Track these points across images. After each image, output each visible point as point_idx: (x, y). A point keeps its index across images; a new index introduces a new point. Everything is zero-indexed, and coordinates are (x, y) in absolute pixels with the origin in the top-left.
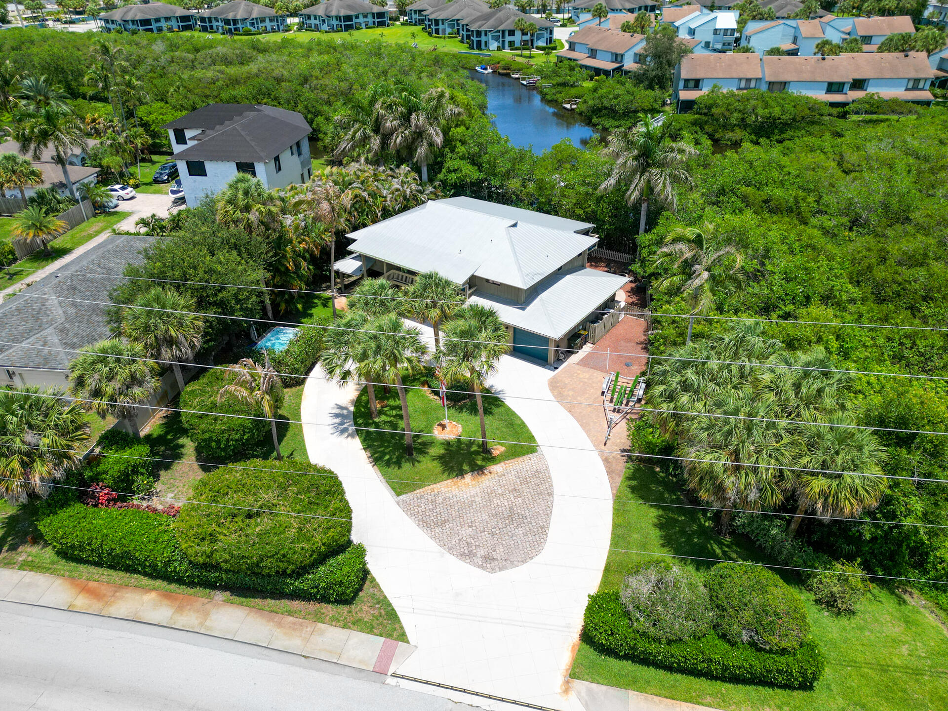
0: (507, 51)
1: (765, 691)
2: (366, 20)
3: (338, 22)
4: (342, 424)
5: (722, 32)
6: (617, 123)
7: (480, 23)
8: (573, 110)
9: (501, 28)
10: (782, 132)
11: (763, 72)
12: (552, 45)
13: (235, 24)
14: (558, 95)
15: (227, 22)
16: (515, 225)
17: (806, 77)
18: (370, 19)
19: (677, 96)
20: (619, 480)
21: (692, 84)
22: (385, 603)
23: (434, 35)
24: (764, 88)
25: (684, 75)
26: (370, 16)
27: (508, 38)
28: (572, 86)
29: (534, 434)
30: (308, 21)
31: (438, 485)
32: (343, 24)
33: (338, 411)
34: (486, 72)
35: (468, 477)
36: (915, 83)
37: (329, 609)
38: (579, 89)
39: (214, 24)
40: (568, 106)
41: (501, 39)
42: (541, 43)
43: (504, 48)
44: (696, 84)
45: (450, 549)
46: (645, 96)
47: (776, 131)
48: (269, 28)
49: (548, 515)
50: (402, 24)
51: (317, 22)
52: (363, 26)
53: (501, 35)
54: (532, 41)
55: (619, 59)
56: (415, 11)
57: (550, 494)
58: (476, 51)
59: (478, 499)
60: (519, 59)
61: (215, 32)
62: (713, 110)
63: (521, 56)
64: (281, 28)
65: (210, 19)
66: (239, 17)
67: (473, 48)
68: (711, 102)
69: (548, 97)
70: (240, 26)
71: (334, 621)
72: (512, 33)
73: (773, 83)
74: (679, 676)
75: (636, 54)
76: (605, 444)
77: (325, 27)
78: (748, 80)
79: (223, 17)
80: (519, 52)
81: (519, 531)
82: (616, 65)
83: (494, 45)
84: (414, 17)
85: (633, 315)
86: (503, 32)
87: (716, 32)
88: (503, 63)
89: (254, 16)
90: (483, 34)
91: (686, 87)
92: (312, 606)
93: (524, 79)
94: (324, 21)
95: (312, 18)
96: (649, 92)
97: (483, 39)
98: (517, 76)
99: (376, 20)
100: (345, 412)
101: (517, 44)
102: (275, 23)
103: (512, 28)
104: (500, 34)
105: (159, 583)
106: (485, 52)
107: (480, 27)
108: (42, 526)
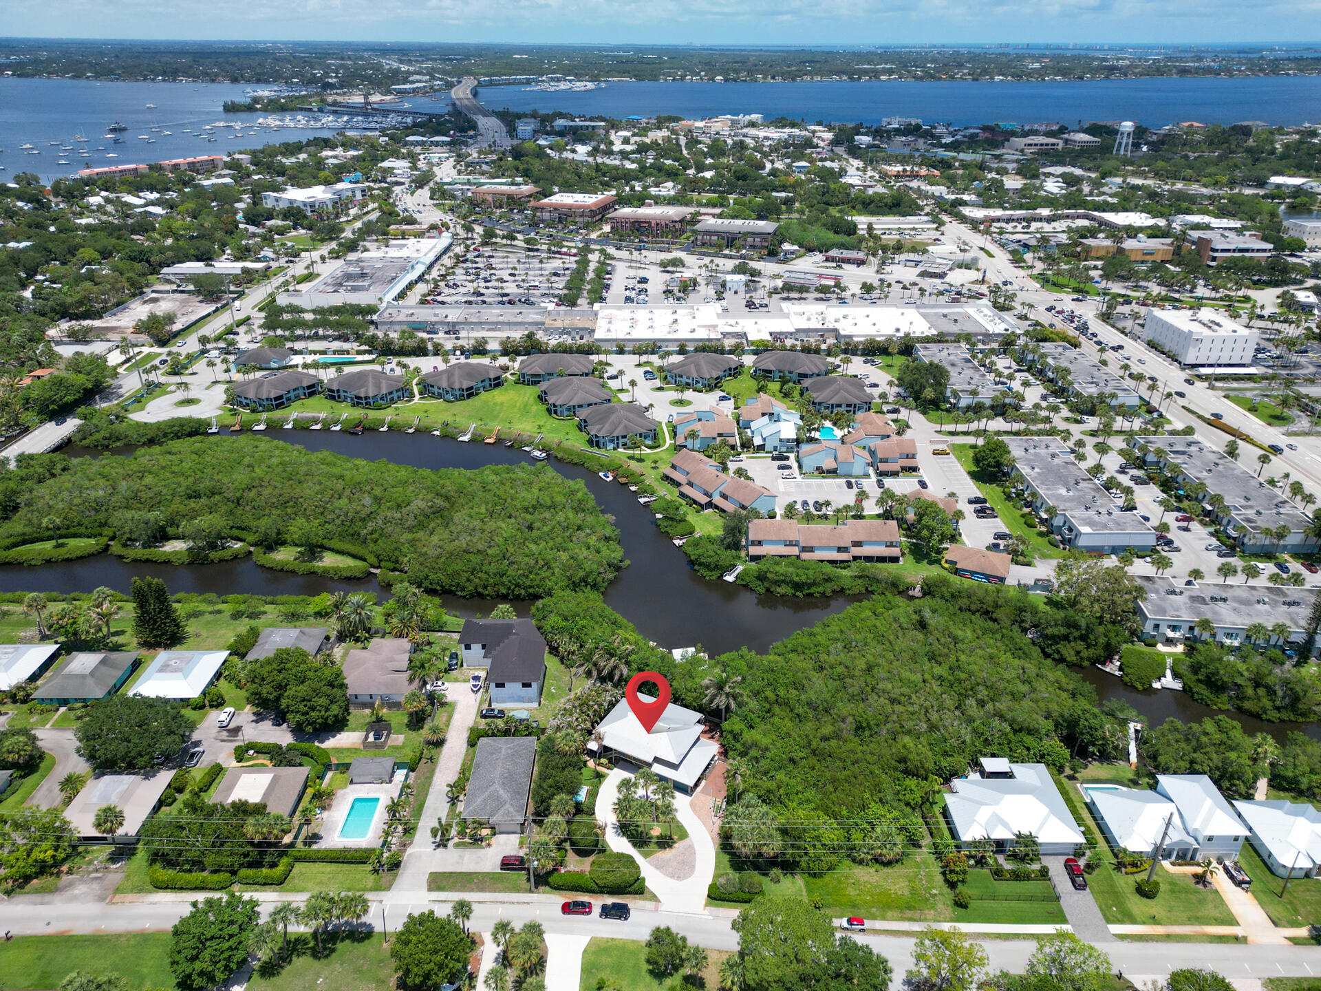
0: (621, 450)
2: (483, 384)
4: (617, 832)
5: (786, 440)
7: (597, 427)
8: (680, 548)
9: (615, 434)
11: (799, 537)
12: (656, 444)
13: (366, 399)
14: (669, 529)
17: (824, 543)
18: (486, 383)
19: (748, 553)
20: (717, 846)
22: (651, 892)
23: (552, 414)
26: (487, 381)
27: (621, 440)
28: (678, 521)
29: (686, 829)
30: (430, 388)
31: (658, 854)
32: (465, 393)
33: (613, 826)
34: (608, 480)
35: (667, 849)
36: (891, 544)
37: (639, 896)
39: (342, 394)
40: (677, 545)
41: (616, 442)
42: (648, 442)
43: (618, 447)
44: (758, 543)
45: (668, 875)
46: (726, 557)
48: (395, 398)
49: (695, 860)
50: (515, 382)
51: (440, 391)
52: (480, 389)
53: (615, 439)
55: (709, 495)
56: (527, 373)
57: (695, 853)
58: (595, 450)
59: (672, 857)
60: (633, 464)
61: (344, 402)
63: (633, 458)
64: (406, 395)
65: (338, 390)
66: (370, 394)
67: (593, 447)
69: (661, 528)
70: (371, 401)
71: (641, 899)
72: (624, 436)
73: (805, 547)
74: (730, 903)
75: (720, 492)
76: (712, 831)
77: (449, 397)
78: (791, 541)
79: (354, 393)
80: (630, 452)
81: (687, 867)
82: (708, 499)
83: (610, 446)
84: (527, 377)
86: (617, 437)
87: (781, 440)
88: (620, 468)
89: (384, 391)
90: (601, 437)
91: (753, 547)
92: (634, 895)
93: (640, 495)
94: (447, 392)
95: (435, 387)
97: (602, 441)
98: (634, 489)
99: (492, 383)
100: (617, 827)
101: (629, 444)
102: (400, 393)
103: (624, 433)
106: (602, 451)
107: (599, 431)
108: (550, 880)
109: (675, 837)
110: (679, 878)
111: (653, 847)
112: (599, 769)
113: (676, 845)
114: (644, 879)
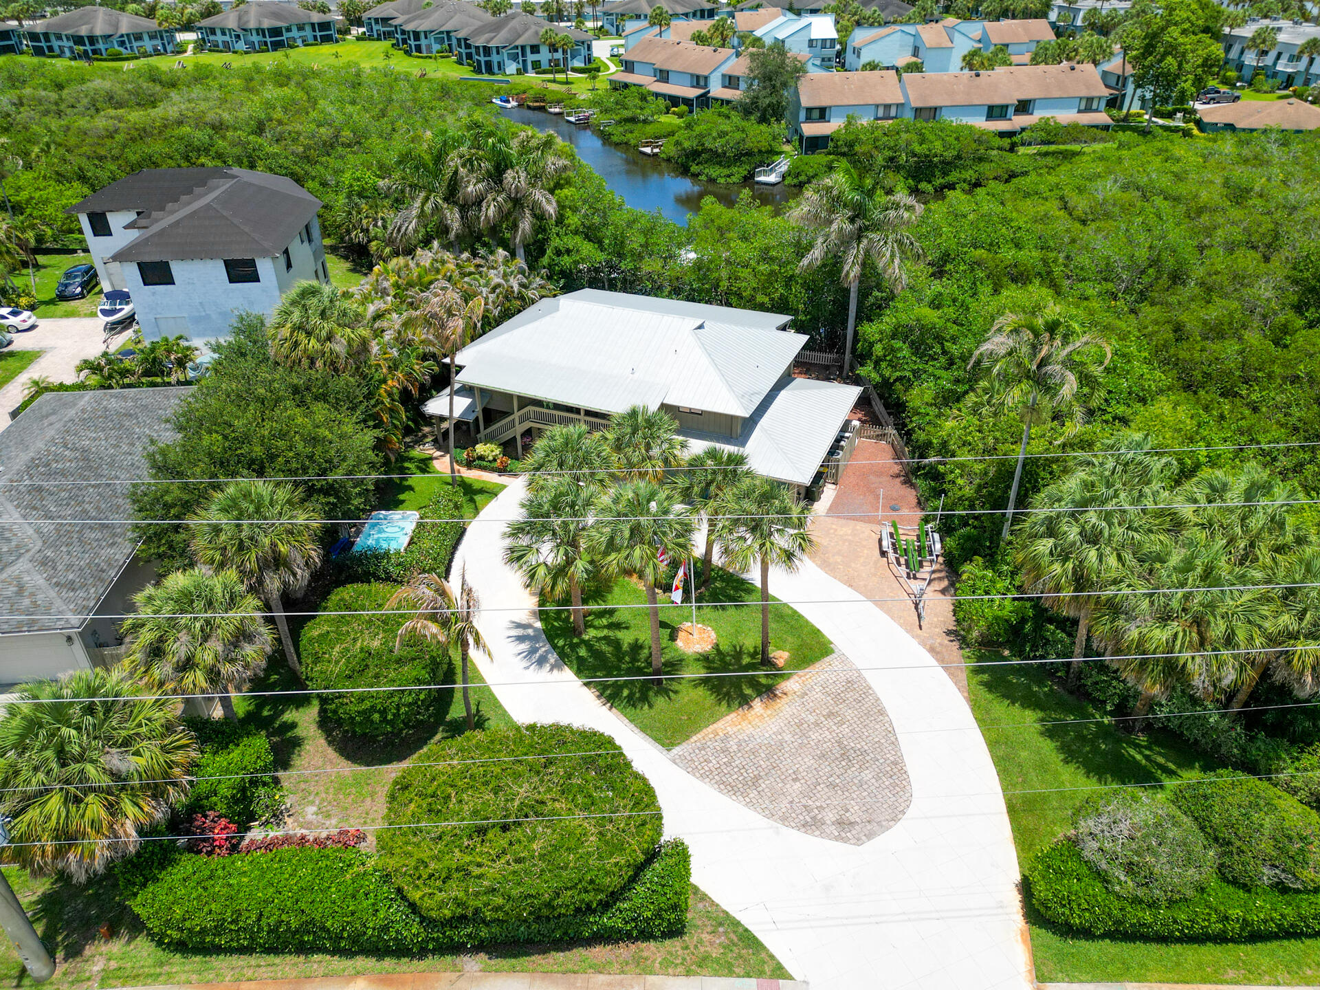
0: (531, 75)
1: (1293, 945)
2: (302, 33)
3: (260, 38)
4: (533, 651)
5: (819, 43)
6: (726, 172)
7: (487, 36)
8: (656, 155)
9: (519, 42)
10: (945, 174)
11: (906, 95)
12: (594, 66)
13: (92, 43)
14: (629, 136)
15: (79, 40)
16: (701, 327)
17: (960, 100)
18: (308, 32)
19: (797, 131)
20: (963, 676)
21: (816, 114)
22: (726, 922)
23: (414, 53)
24: (909, 116)
25: (805, 102)
26: (308, 28)
27: (531, 58)
28: (645, 122)
29: (818, 626)
30: (211, 38)
31: (719, 725)
32: (268, 40)
33: (520, 632)
34: (509, 106)
35: (757, 704)
36: (1088, 105)
37: (650, 949)
38: (657, 125)
39: (55, 44)
40: (648, 150)
41: (521, 59)
42: (578, 63)
43: (526, 71)
44: (822, 114)
45: (784, 819)
46: (758, 134)
47: (937, 173)
48: (149, 49)
49: (895, 743)
50: (358, 39)
51: (227, 38)
52: (299, 42)
53: (519, 53)
54: (565, 59)
55: (702, 83)
56: (376, 20)
57: (882, 712)
58: (486, 76)
59: (788, 737)
60: (552, 86)
61: (59, 56)
62: (857, 148)
63: (554, 81)
64: (169, 48)
65: (46, 35)
66: (98, 32)
67: (480, 72)
68: (852, 137)
69: (615, 139)
70: (101, 46)
71: (667, 967)
72: (535, 49)
73: (921, 109)
74: (1178, 948)
75: (724, 76)
76: (920, 627)
77: (241, 46)
78: (887, 107)
79: (70, 32)
80: (550, 76)
81: (867, 775)
82: (700, 92)
83: (511, 68)
84: (375, 28)
85: (869, 437)
86: (523, 48)
87: (811, 43)
88: (532, 92)
89: (123, 30)
90: (494, 51)
91: (809, 119)
92: (624, 951)
93: (569, 114)
94: (238, 37)
95: (218, 32)
96: (763, 127)
97: (495, 58)
98: (557, 110)
99: (318, 34)
100: (530, 632)
101: (545, 65)
102: (158, 42)
103: (535, 42)
104: (519, 51)
105: (361, 962)
106: (499, 77)
107: (488, 42)
108: (138, 906)
109: (780, 656)
110: (845, 828)
111: (690, 696)
112: (472, 475)
113: (791, 685)
114: (680, 853)
